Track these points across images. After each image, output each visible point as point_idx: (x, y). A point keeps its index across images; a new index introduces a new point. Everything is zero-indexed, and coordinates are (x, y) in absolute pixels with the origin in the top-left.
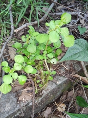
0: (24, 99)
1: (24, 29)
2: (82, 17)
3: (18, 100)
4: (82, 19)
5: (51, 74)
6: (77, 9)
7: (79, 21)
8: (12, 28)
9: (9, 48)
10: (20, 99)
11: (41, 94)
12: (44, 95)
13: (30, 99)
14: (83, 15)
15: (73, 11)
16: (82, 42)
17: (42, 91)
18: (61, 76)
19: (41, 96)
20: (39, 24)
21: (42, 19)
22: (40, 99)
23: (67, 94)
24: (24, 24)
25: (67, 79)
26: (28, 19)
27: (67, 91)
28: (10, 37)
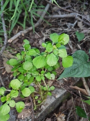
0: (22, 116)
1: (18, 38)
2: (80, 19)
3: (16, 118)
4: (79, 21)
5: (49, 90)
6: (75, 10)
7: (77, 24)
8: (6, 37)
9: (4, 59)
10: (19, 116)
11: (40, 109)
12: (43, 110)
13: (29, 116)
14: (81, 17)
15: (70, 13)
16: (80, 53)
17: (40, 107)
18: (60, 88)
19: (40, 111)
20: (34, 30)
21: (37, 24)
22: (39, 114)
23: (66, 102)
24: (18, 32)
25: (66, 91)
26: (21, 24)
27: (66, 100)
28: (4, 47)
